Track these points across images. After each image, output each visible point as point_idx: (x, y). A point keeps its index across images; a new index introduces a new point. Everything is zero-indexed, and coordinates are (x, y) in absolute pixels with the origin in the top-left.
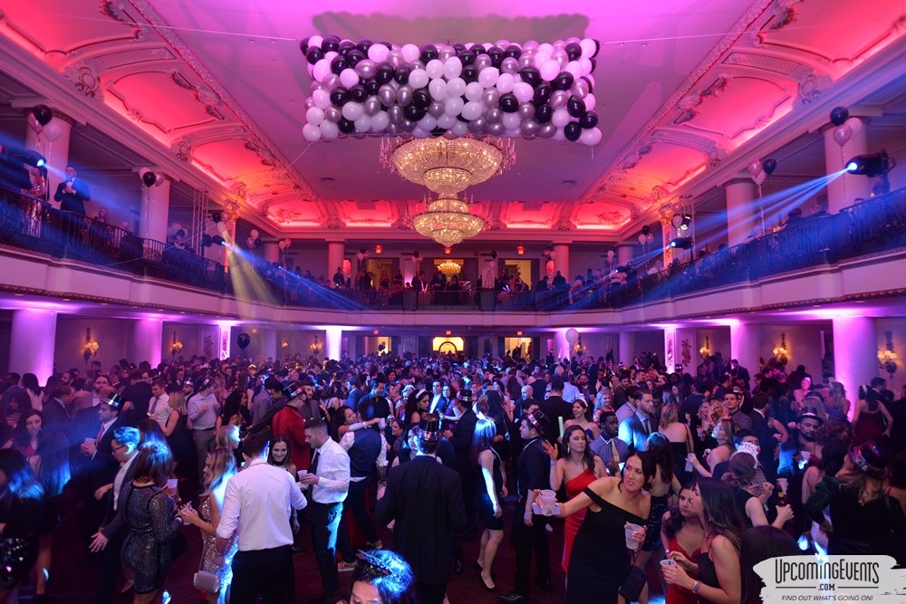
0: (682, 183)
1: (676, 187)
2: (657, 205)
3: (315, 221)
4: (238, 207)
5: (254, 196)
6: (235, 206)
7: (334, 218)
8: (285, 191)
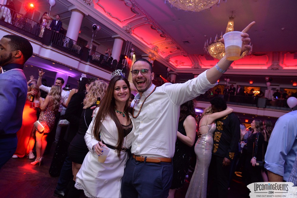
3: (189, 66)
4: (155, 56)
5: (163, 53)
6: (153, 55)
7: (197, 64)
8: (174, 51)
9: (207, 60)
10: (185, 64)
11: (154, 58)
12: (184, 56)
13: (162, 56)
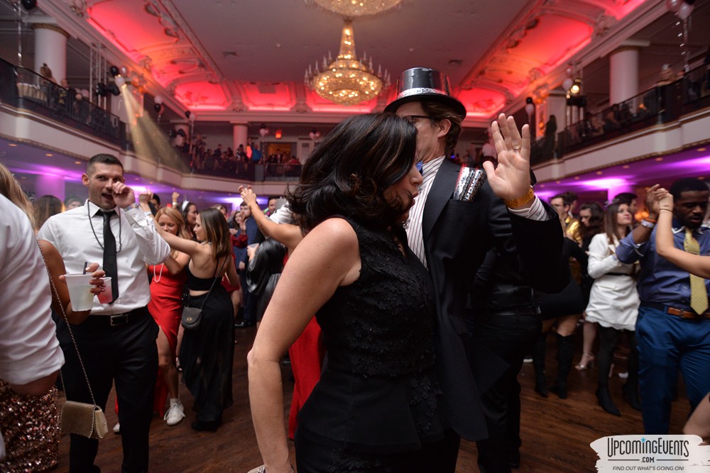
0: (559, 63)
1: (553, 67)
2: (532, 87)
3: (220, 105)
4: (145, 81)
5: (162, 72)
6: (141, 79)
7: (238, 101)
8: (191, 70)
9: (261, 92)
10: (208, 101)
11: (145, 86)
12: (211, 82)
13: (158, 81)
